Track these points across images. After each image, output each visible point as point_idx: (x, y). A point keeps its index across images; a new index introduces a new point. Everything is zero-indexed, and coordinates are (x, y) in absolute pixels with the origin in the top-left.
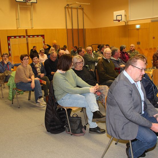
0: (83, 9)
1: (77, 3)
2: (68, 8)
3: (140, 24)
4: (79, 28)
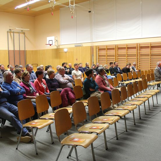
0: (24, 33)
1: (17, 28)
2: (10, 32)
3: (67, 48)
4: (20, 50)
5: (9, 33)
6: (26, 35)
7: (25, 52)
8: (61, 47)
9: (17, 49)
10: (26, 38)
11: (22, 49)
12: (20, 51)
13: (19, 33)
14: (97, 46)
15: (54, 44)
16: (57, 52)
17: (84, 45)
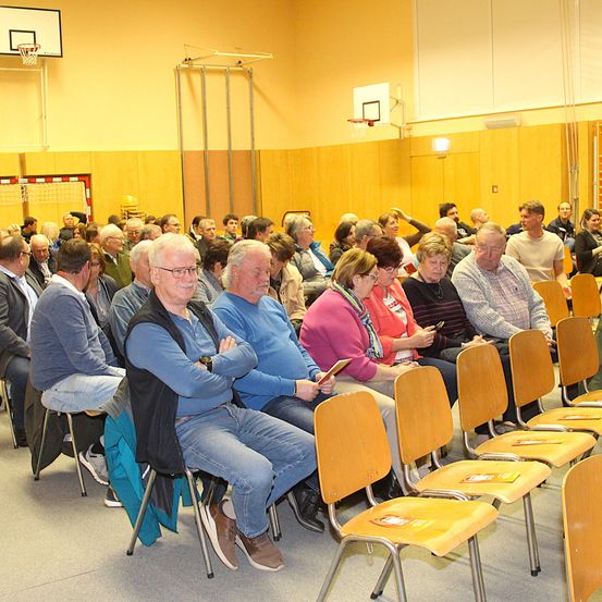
0: (249, 75)
1: (217, 53)
2: (188, 71)
3: (449, 136)
4: (233, 149)
5: (183, 77)
6: (254, 78)
7: (251, 158)
8: (418, 132)
9: (218, 144)
10: (255, 93)
11: (241, 144)
12: (229, 153)
13: (225, 73)
14: (595, 122)
15: (385, 118)
16: (402, 156)
17: (532, 120)
